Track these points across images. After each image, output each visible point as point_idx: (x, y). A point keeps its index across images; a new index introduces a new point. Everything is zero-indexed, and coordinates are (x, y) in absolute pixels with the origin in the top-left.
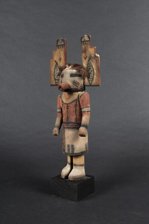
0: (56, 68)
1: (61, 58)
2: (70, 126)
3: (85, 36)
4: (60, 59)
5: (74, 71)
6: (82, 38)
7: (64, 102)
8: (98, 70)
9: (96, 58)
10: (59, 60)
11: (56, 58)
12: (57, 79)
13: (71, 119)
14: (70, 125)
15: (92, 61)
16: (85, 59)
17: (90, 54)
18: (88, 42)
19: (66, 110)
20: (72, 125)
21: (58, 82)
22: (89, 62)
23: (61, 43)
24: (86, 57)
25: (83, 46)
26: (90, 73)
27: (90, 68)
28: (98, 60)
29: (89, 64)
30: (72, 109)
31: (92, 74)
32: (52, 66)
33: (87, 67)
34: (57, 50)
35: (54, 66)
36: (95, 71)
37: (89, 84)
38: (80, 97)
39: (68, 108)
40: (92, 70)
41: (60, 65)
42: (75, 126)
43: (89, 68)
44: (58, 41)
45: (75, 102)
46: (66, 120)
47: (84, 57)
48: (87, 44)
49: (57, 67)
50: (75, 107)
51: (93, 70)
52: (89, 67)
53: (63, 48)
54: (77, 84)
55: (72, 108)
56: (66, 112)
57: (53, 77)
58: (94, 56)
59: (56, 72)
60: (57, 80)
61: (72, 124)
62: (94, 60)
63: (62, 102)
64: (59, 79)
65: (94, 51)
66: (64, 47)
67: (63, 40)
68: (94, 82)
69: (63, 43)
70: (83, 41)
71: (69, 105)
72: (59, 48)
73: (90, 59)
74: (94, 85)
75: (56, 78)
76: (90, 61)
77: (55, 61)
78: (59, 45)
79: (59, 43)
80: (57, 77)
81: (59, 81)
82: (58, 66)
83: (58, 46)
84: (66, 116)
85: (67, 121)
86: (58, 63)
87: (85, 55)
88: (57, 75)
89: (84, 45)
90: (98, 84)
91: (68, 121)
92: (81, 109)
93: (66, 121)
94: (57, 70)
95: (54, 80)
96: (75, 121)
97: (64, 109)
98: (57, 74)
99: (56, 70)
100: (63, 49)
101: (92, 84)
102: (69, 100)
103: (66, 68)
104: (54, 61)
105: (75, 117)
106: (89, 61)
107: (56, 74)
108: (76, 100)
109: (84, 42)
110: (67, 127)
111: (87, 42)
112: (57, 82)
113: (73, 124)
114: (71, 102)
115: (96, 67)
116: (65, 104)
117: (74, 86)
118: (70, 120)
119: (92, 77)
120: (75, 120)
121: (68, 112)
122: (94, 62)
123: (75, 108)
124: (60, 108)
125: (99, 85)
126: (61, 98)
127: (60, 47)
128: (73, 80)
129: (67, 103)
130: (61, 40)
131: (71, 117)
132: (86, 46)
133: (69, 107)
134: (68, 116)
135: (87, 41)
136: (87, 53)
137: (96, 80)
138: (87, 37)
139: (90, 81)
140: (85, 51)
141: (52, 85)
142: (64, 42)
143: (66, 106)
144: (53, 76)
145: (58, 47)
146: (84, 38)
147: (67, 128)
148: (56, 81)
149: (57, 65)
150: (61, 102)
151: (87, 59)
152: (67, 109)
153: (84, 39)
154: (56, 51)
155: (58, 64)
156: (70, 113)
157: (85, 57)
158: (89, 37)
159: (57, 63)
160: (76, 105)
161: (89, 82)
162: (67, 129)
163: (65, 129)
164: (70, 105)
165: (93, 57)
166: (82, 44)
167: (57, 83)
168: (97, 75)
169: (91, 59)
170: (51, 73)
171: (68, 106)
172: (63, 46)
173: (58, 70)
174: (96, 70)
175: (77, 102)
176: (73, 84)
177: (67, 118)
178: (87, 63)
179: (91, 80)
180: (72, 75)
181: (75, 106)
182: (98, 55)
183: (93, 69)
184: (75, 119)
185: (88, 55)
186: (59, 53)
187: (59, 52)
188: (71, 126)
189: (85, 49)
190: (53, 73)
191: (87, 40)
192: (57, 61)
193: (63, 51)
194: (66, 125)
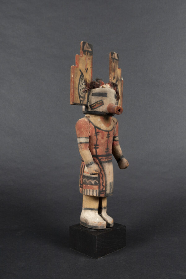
0: (81, 81)
1: (88, 69)
4: (87, 70)
9: (121, 81)
10: (85, 71)
11: (81, 66)
12: (82, 95)
16: (114, 79)
23: (87, 47)
24: (115, 77)
25: (113, 64)
30: (111, 137)
32: (76, 77)
35: (79, 77)
38: (116, 123)
41: (87, 77)
46: (105, 152)
47: (113, 77)
49: (82, 79)
50: (113, 135)
53: (90, 56)
57: (76, 93)
59: (81, 86)
60: (82, 97)
62: (120, 83)
63: (97, 128)
64: (85, 96)
66: (92, 55)
67: (91, 46)
69: (90, 50)
70: (113, 58)
72: (86, 54)
73: (117, 80)
75: (81, 94)
77: (80, 71)
78: (85, 50)
79: (85, 48)
80: (82, 94)
81: (84, 99)
89: (113, 62)
94: (82, 84)
98: (82, 89)
99: (81, 83)
102: (109, 126)
107: (80, 88)
110: (107, 160)
111: (116, 61)
112: (82, 101)
115: (121, 91)
118: (109, 151)
122: (120, 85)
126: (92, 123)
129: (108, 130)
134: (108, 147)
136: (115, 73)
140: (114, 70)
141: (75, 104)
142: (92, 49)
144: (77, 90)
145: (84, 52)
148: (81, 99)
149: (82, 77)
156: (110, 142)
158: (118, 56)
159: (82, 74)
162: (107, 164)
164: (111, 133)
165: (119, 79)
166: (112, 60)
167: (82, 102)
172: (91, 53)
173: (84, 84)
189: (114, 68)
190: (77, 86)
192: (83, 71)
193: (90, 60)
194: (105, 159)
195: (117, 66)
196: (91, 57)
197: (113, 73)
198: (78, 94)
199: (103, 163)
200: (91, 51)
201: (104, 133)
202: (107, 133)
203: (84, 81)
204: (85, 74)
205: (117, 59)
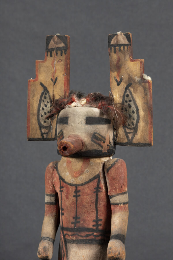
0: (43, 101)
1: (57, 78)
2: (82, 238)
3: (118, 33)
4: (55, 81)
5: (96, 111)
6: (112, 38)
7: (66, 180)
8: (150, 110)
9: (143, 84)
10: (52, 83)
11: (43, 77)
12: (44, 124)
13: (84, 220)
14: (83, 234)
15: (135, 90)
16: (118, 85)
17: (129, 75)
18: (126, 47)
19: (72, 198)
20: (87, 236)
21: (47, 133)
22: (128, 93)
23: (56, 43)
24: (121, 80)
25: (114, 57)
26: (130, 116)
27: (129, 105)
28: (150, 88)
29: (128, 96)
30: (87, 197)
31: (134, 119)
32: (34, 96)
33: (123, 102)
34: (46, 60)
35: (39, 96)
36: (142, 113)
37: (126, 141)
38: (108, 171)
39: (78, 194)
40: (135, 110)
41: (55, 93)
42: (93, 238)
43: (126, 104)
44: (49, 39)
45: (96, 180)
46: (72, 223)
47: (116, 80)
48: (123, 52)
49: (45, 98)
50: (94, 192)
51: (138, 110)
52: (126, 102)
53: (62, 55)
54: (101, 140)
55: (88, 195)
56: (73, 203)
57: (34, 121)
58: (139, 79)
59: (43, 109)
60: (46, 127)
61: (87, 233)
62: (140, 89)
63: (61, 179)
64: (51, 125)
65: (141, 68)
66: (65, 54)
67: (62, 38)
68: (139, 137)
69: (62, 45)
70: (113, 45)
71: (79, 188)
72: (53, 55)
73: (129, 85)
74: (139, 143)
75: (42, 123)
76: (129, 90)
77: (42, 84)
78: (52, 49)
79: (52, 44)
80: (45, 122)
81: (49, 131)
82: (47, 96)
83: (50, 51)
84: (73, 214)
85: (75, 226)
86: (48, 89)
87: (118, 75)
88: (45, 116)
89: (115, 52)
90: (147, 142)
91: (78, 225)
92: (108, 198)
93: (73, 225)
94: (46, 106)
95: (38, 127)
96: (93, 226)
97: (67, 198)
98: (45, 113)
99: (42, 105)
100: (62, 58)
101: (135, 141)
102: (80, 175)
103: (72, 102)
104: (37, 83)
105: (95, 215)
106: (127, 88)
107: (42, 113)
108: (98, 176)
109: (117, 47)
110: (74, 239)
111: (124, 48)
112: (45, 133)
113: (91, 233)
114: (87, 180)
115: (144, 103)
116: (71, 185)
117: (95, 145)
118: (82, 222)
119: (133, 124)
120: (94, 223)
121: (76, 204)
122: (138, 91)
123: (94, 196)
124: (54, 194)
125: (149, 145)
126: (57, 170)
127: (54, 53)
128: (92, 132)
129: (75, 183)
130: (58, 36)
131: (85, 216)
132: (121, 55)
133: (80, 193)
134: (78, 214)
135: (124, 45)
136: (123, 71)
137: (142, 131)
138: (123, 36)
139: (129, 135)
140: (118, 67)
141: (30, 140)
142: (65, 43)
143: (72, 189)
144: (36, 117)
145: (49, 53)
146: (117, 38)
147: (73, 242)
148: (43, 130)
149: (46, 94)
150: (56, 179)
151: (123, 85)
152: (74, 196)
153: (117, 41)
154: (44, 62)
155: (48, 92)
156: (83, 206)
157: (119, 80)
158: (128, 37)
159: (45, 89)
160: (98, 189)
161: (128, 137)
162: (74, 245)
163: (69, 245)
164: (83, 189)
165: (136, 81)
166: (111, 50)
167: (45, 136)
168: (145, 121)
169: (133, 85)
170: (31, 112)
171: (79, 191)
172: (64, 50)
173: (49, 105)
174: (144, 111)
175: (99, 181)
176: (92, 140)
177: (74, 218)
178: (122, 95)
179: (132, 131)
180: (90, 120)
181: (94, 190)
182: (149, 78)
183: (137, 108)
184: (94, 221)
185: (125, 77)
186: (51, 66)
187: (53, 64)
188: (85, 238)
189: (117, 63)
190: (35, 111)
191: (123, 43)
192: (46, 85)
193: (62, 62)
194: (72, 235)
195: (128, 57)
196: (64, 57)
197: (114, 74)
198: (37, 124)
199: (69, 243)
200: (63, 47)
201: (69, 189)
202: (74, 188)
203: (49, 101)
204: (52, 87)
205: (127, 42)
